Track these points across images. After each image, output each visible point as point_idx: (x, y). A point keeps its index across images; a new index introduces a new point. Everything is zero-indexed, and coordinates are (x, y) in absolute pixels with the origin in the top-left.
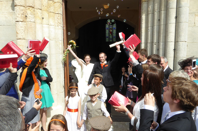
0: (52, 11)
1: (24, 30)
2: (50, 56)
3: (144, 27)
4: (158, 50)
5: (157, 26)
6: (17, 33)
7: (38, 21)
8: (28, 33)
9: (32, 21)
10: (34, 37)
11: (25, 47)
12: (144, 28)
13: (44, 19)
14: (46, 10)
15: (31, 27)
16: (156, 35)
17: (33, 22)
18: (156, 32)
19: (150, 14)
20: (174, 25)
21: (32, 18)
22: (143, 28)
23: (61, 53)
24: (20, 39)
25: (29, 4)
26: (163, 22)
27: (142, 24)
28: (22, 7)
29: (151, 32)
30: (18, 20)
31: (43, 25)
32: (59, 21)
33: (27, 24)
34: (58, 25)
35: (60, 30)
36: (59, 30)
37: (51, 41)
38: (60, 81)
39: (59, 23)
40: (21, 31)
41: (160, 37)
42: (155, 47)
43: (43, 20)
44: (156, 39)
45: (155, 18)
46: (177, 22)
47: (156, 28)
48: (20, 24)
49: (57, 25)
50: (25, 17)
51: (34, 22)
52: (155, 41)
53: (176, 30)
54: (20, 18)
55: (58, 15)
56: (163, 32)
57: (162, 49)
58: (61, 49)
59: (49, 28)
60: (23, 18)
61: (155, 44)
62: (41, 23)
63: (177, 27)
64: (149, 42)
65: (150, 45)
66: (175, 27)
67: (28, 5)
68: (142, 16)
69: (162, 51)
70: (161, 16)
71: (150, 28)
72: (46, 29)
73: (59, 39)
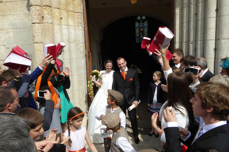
0: (71, 9)
1: (41, 33)
3: (179, 23)
4: (195, 50)
5: (193, 21)
6: (34, 36)
7: (56, 22)
9: (49, 22)
10: (52, 40)
14: (64, 9)
21: (49, 19)
24: (37, 43)
25: (46, 3)
27: (176, 19)
28: (38, 6)
30: (34, 22)
32: (79, 21)
35: (81, 31)
37: (70, 44)
38: (82, 89)
40: (38, 34)
41: (198, 34)
42: (191, 46)
44: (192, 38)
45: (191, 12)
47: (193, 24)
48: (37, 27)
50: (42, 18)
51: (52, 23)
55: (78, 14)
57: (200, 49)
59: (68, 29)
61: (192, 43)
62: (59, 24)
63: (218, 21)
64: (185, 41)
65: (185, 45)
66: (215, 21)
67: (44, 4)
68: (176, 10)
71: (185, 25)
72: (65, 31)
73: (80, 41)
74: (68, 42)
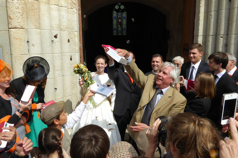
1: (21, 14)
2: (62, 55)
3: (203, 11)
4: (227, 46)
5: (225, 9)
6: (10, 18)
8: (27, 18)
10: (37, 25)
11: (25, 41)
12: (203, 13)
15: (33, 8)
16: (225, 24)
18: (224, 18)
22: (201, 12)
23: (77, 51)
24: (16, 28)
27: (200, 6)
29: (214, 19)
31: (50, 6)
32: (73, 0)
33: (25, 3)
34: (72, 7)
35: (76, 15)
36: (73, 15)
37: (62, 32)
38: (76, 93)
39: (73, 4)
40: (16, 15)
41: (232, 26)
42: (221, 41)
47: (225, 13)
48: (15, 4)
49: (70, 7)
51: (37, 1)
52: (222, 31)
56: (236, 19)
57: (234, 45)
58: (77, 45)
59: (59, 10)
61: (222, 37)
62: (47, 2)
64: (212, 34)
65: (212, 39)
69: (234, 47)
71: (213, 13)
72: (55, 13)
73: (74, 28)
74: (58, 30)
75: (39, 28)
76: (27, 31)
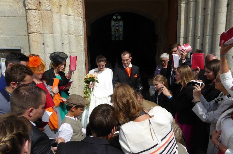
1: (38, 21)
2: (70, 55)
3: (184, 17)
4: (203, 45)
7: (56, 9)
8: (43, 25)
9: (48, 8)
11: (41, 43)
12: (184, 19)
13: (62, 7)
15: (47, 17)
16: (201, 28)
17: (49, 11)
18: (200, 23)
19: (191, 1)
20: (225, 14)
21: (48, 5)
22: (182, 19)
23: (82, 51)
24: (34, 33)
26: (211, 11)
29: (192, 23)
30: (30, 8)
31: (61, 15)
32: (79, 10)
33: (41, 13)
34: (78, 16)
35: (81, 22)
36: (79, 22)
39: (79, 14)
41: (206, 29)
42: (198, 41)
43: (61, 9)
44: (200, 32)
45: (199, 7)
46: (228, 10)
47: (201, 19)
48: (33, 13)
49: (76, 16)
50: (39, 4)
51: (51, 11)
52: (199, 34)
53: (228, 20)
54: (32, 6)
55: (78, 3)
56: (210, 23)
57: (208, 44)
58: (82, 46)
59: (68, 19)
60: (37, 6)
62: (58, 12)
63: (228, 16)
64: (191, 36)
65: (191, 40)
66: (226, 16)
68: (181, 5)
69: (208, 46)
70: (208, 4)
71: (191, 19)
72: (65, 21)
73: (80, 33)
74: (67, 34)
75: (52, 33)
76: (43, 35)
